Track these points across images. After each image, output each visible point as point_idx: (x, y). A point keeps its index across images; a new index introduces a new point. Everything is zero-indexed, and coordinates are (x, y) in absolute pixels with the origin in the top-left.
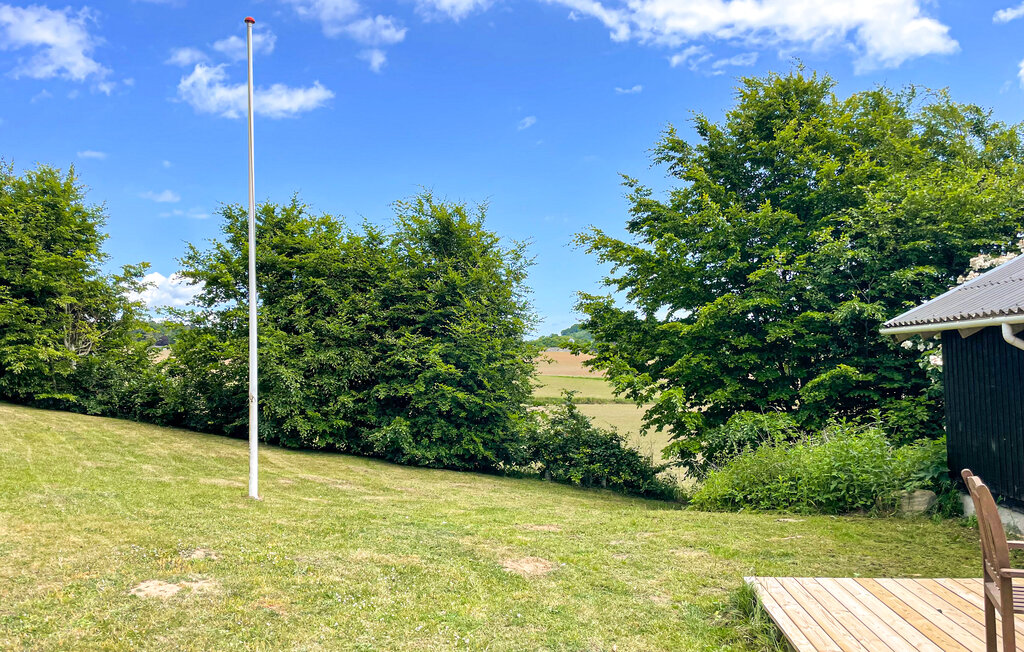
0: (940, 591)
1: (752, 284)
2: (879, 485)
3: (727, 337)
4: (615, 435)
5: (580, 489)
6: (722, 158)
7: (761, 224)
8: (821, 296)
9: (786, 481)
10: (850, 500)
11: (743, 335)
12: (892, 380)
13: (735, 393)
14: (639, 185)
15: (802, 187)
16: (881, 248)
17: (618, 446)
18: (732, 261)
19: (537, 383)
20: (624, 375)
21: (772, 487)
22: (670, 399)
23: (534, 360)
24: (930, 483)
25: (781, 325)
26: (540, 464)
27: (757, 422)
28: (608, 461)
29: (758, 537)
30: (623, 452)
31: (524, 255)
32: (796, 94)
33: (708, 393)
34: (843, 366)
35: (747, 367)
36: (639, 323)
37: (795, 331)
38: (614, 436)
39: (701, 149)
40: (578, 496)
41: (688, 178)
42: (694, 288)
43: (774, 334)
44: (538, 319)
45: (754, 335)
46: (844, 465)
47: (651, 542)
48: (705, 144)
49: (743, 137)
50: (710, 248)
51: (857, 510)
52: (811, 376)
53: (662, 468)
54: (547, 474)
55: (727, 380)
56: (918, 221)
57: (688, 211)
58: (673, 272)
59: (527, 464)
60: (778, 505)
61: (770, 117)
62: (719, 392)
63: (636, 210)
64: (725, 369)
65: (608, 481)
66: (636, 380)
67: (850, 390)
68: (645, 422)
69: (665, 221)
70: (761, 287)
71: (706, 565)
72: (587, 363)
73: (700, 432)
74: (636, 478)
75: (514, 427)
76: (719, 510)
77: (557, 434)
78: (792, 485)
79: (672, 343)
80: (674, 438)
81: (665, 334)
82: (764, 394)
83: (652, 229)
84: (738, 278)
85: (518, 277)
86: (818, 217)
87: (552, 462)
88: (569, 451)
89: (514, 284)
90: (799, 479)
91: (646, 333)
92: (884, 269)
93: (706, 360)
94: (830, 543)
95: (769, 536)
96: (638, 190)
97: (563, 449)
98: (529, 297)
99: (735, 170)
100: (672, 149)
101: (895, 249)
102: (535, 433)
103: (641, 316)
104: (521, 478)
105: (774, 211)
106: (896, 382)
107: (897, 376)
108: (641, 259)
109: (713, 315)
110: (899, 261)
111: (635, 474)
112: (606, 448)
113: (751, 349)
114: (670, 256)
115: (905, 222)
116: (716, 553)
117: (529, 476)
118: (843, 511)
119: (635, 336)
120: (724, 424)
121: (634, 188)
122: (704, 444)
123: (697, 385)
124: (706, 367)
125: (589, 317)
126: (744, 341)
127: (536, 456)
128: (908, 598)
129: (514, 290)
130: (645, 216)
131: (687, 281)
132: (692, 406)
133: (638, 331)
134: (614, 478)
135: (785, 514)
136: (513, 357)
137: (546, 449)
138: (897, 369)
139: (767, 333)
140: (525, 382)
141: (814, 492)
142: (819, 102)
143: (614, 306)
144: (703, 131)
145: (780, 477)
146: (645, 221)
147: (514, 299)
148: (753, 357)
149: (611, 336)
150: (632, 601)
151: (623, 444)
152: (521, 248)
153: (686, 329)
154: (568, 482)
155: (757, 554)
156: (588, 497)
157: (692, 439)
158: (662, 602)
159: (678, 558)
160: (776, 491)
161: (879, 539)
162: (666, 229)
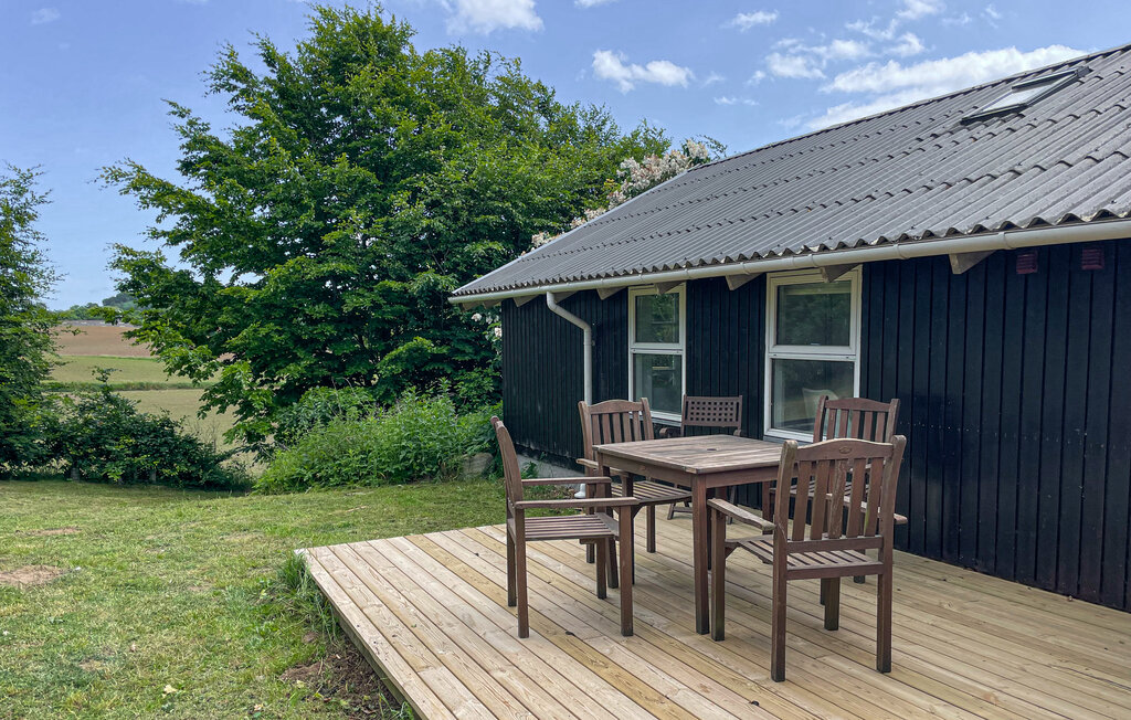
0: (481, 536)
1: (326, 247)
2: (444, 451)
3: (301, 305)
4: (168, 421)
5: (120, 487)
6: (293, 97)
7: (337, 180)
8: (398, 264)
9: (357, 456)
10: (417, 468)
11: (319, 303)
12: (463, 353)
13: (309, 368)
14: (193, 115)
15: (381, 145)
16: (456, 219)
17: (172, 433)
18: (306, 219)
19: (56, 360)
20: (176, 348)
21: (343, 462)
22: (234, 375)
23: (51, 330)
24: (487, 445)
25: (359, 294)
26: (64, 462)
27: (330, 398)
28: (158, 451)
29: (321, 512)
30: (177, 440)
31: (30, 188)
32: (375, 37)
33: (278, 368)
34: (419, 339)
35: (322, 339)
36: (195, 286)
37: (373, 302)
38: (166, 422)
39: (268, 81)
40: (117, 495)
41: (253, 116)
42: (263, 248)
43: (350, 304)
44: (55, 276)
45: (331, 304)
46: (413, 434)
47: (198, 531)
48: (274, 77)
49: (318, 77)
50: (281, 201)
51: (423, 477)
52: (389, 349)
53: (228, 455)
54: (74, 473)
55: (300, 354)
56: (489, 194)
57: (255, 156)
58: (238, 227)
59: (44, 462)
60: (348, 480)
61: (346, 59)
62: (292, 367)
63: (190, 147)
64: (298, 341)
65: (159, 474)
66: (191, 353)
67: (426, 364)
68: (204, 403)
69: (227, 165)
70: (337, 251)
71: (259, 546)
72: (130, 335)
73: (270, 411)
74: (194, 469)
75: (21, 415)
76: (286, 492)
77: (87, 422)
78: (362, 459)
79: (237, 311)
80: (240, 420)
81: (228, 299)
82: (341, 369)
83: (210, 173)
84: (313, 239)
85: (22, 217)
86: (396, 180)
87: (81, 458)
88: (105, 443)
89: (17, 227)
90: (370, 451)
91: (205, 298)
92: (458, 240)
93: (277, 331)
94: (393, 510)
95: (332, 510)
96: (191, 123)
97: (95, 441)
98: (41, 245)
99: (308, 114)
100: (234, 76)
101: (468, 221)
102: (56, 422)
103: (200, 279)
104: (36, 480)
105: (351, 167)
106: (467, 354)
107: (468, 349)
108: (195, 206)
109: (285, 280)
110: (472, 233)
111: (193, 463)
112: (156, 437)
113: (325, 319)
114: (231, 207)
115: (477, 194)
116: (272, 533)
117: (48, 477)
118: (411, 480)
119: (191, 301)
120: (297, 402)
121: (186, 119)
122: (276, 425)
123: (265, 360)
124: (276, 338)
125: (128, 276)
126: (319, 310)
127: (58, 451)
128: (452, 547)
129: (17, 235)
130: (202, 155)
131: (254, 239)
132: (262, 383)
133: (195, 295)
134: (166, 471)
135: (354, 488)
136: (17, 324)
137: (71, 443)
138: (467, 342)
139: (344, 303)
140: (36, 358)
141: (384, 463)
142: (399, 51)
143: (164, 265)
144: (270, 59)
145: (351, 451)
146: (201, 161)
147: (18, 247)
148: (329, 328)
149: (159, 301)
150: (163, 595)
151: (177, 430)
152: (26, 179)
153: (253, 294)
154: (105, 480)
155: (317, 528)
156: (129, 495)
157: (260, 420)
158: (202, 591)
159: (228, 544)
160: (346, 466)
161: (439, 501)
162: (227, 173)
